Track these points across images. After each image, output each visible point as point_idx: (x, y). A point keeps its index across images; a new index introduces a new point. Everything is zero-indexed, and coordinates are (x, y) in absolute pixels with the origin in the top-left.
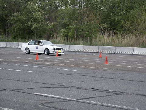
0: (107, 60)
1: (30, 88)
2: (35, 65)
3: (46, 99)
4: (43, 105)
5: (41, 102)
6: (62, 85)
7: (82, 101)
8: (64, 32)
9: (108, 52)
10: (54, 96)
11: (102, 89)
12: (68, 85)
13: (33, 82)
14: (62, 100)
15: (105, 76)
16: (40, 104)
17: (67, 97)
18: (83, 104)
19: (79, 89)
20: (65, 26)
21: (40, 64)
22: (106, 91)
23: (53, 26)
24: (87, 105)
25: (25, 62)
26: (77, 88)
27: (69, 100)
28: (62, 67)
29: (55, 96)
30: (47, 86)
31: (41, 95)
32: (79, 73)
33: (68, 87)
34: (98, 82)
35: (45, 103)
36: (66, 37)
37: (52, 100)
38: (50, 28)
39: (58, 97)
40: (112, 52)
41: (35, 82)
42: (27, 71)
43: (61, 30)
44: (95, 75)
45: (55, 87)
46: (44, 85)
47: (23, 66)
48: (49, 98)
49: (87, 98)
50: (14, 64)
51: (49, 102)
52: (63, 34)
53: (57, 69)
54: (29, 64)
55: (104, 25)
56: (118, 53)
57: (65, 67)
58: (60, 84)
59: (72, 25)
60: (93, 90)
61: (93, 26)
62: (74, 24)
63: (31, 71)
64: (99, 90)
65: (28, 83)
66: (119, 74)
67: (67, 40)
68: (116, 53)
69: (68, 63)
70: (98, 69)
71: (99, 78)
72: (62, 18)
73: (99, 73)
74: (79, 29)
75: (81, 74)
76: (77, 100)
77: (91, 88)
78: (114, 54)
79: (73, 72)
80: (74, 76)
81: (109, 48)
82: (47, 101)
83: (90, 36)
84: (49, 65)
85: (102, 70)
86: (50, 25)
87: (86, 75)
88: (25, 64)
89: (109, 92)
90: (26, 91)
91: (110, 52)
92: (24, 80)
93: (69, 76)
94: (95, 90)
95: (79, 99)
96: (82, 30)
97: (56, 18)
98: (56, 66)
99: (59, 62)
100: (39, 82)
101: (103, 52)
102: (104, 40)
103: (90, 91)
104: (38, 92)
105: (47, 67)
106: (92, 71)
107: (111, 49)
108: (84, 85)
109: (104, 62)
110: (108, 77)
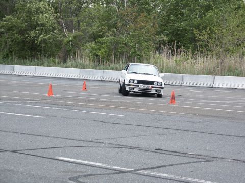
2: (48, 105)
3: (79, 168)
4: (75, 180)
5: (71, 175)
6: (103, 143)
7: (145, 172)
9: (171, 83)
10: (92, 163)
11: (174, 151)
12: (113, 142)
13: (49, 136)
14: (108, 171)
15: (177, 127)
16: (70, 179)
17: (116, 165)
18: (147, 179)
19: (135, 151)
20: (95, 37)
22: (184, 155)
23: (75, 37)
24: (155, 181)
25: (30, 100)
26: (131, 148)
28: (96, 109)
29: (95, 163)
30: (76, 143)
32: (128, 121)
33: (114, 146)
34: (166, 137)
35: (79, 177)
37: (90, 171)
38: (69, 41)
39: (100, 165)
40: (177, 84)
41: (54, 137)
42: (36, 115)
43: (87, 44)
44: (158, 124)
45: (90, 146)
47: (29, 108)
48: (85, 167)
49: (153, 168)
50: (11, 103)
51: (85, 174)
52: (91, 52)
53: (87, 112)
54: (37, 103)
56: (188, 85)
57: (102, 109)
58: (98, 141)
59: (107, 36)
60: (159, 151)
61: (144, 38)
62: (111, 35)
63: (43, 116)
65: (42, 138)
66: (199, 122)
67: (99, 61)
68: (185, 84)
70: (161, 114)
71: (165, 130)
73: (164, 121)
74: (118, 43)
75: (132, 123)
76: (135, 171)
77: (155, 148)
78: (181, 86)
79: (117, 118)
80: (121, 125)
81: (172, 77)
82: (81, 172)
83: (138, 55)
84: (73, 105)
85: (167, 115)
86: (69, 36)
87: (142, 124)
88: (31, 104)
89: (189, 155)
90: (39, 153)
91: (174, 84)
92: (33, 133)
93: (111, 125)
94: (164, 152)
95: (139, 170)
96: (125, 44)
97: (78, 23)
99: (90, 100)
100: (61, 136)
103: (154, 153)
104: (62, 156)
105: (70, 109)
106: (150, 116)
107: (176, 78)
108: (143, 143)
109: (169, 101)
110: (181, 128)
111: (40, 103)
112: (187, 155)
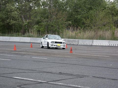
0: (71, 50)
1: (9, 73)
2: (13, 54)
3: (22, 82)
4: (19, 86)
5: (18, 85)
6: (36, 71)
7: (52, 83)
8: (37, 28)
9: (73, 44)
10: (28, 79)
12: (40, 70)
13: (11, 68)
14: (35, 83)
15: (70, 63)
16: (17, 86)
17: (39, 80)
18: (52, 86)
19: (49, 74)
20: (38, 23)
21: (17, 54)
23: (28, 23)
24: (55, 86)
25: (5, 52)
26: (48, 72)
27: (41, 83)
28: (35, 56)
29: (30, 79)
30: (23, 71)
31: (19, 79)
32: (49, 61)
33: (40, 72)
34: (65, 67)
35: (22, 85)
36: (39, 32)
37: (27, 82)
38: (26, 25)
39: (32, 80)
40: (76, 44)
41: (13, 68)
43: (34, 26)
44: (62, 62)
45: (29, 72)
46: (21, 71)
47: (4, 56)
48: (25, 81)
49: (56, 81)
51: (25, 84)
52: (36, 30)
53: (31, 57)
54: (8, 53)
55: (69, 22)
56: (81, 44)
57: (37, 56)
58: (33, 70)
59: (44, 22)
60: (60, 74)
61: (61, 23)
62: (45, 22)
63: (10, 59)
64: (66, 74)
65: (8, 69)
66: (81, 61)
67: (40, 34)
68: (79, 44)
69: (40, 52)
70: (65, 58)
71: (65, 65)
72: (36, 17)
73: (66, 61)
74: (49, 25)
75: (51, 62)
76: (47, 82)
77: (59, 72)
78: (78, 45)
79: (44, 59)
80: (45, 63)
81: (73, 41)
82: (23, 83)
83: (58, 31)
84: (24, 54)
85: (68, 58)
86: (25, 22)
87: (55, 62)
88: (5, 54)
89: (74, 75)
90: (5, 75)
91: (74, 44)
92: (4, 67)
93: (41, 63)
94: (62, 74)
95: (49, 82)
97: (30, 16)
98: (31, 55)
99: (33, 52)
100: (17, 68)
101: (68, 44)
102: (69, 34)
103: (58, 75)
104: (16, 76)
105: (23, 56)
106: (59, 59)
107: (75, 41)
108: (53, 70)
109: (70, 52)
110: (73, 63)
111: (10, 53)
112: (72, 75)
